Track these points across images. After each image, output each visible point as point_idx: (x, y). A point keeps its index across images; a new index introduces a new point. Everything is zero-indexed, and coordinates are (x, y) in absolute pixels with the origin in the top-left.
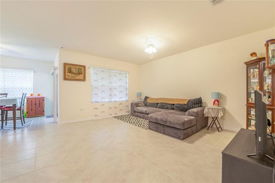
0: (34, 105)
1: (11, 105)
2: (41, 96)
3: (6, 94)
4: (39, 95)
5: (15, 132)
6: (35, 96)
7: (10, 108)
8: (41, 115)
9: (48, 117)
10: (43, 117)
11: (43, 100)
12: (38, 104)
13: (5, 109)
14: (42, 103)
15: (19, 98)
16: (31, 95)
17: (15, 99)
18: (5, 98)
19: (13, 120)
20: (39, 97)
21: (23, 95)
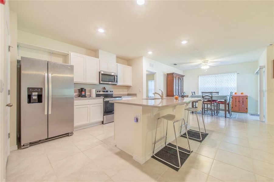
0: (237, 102)
1: (224, 101)
2: (244, 94)
3: (218, 92)
4: (242, 93)
5: (226, 119)
6: (239, 94)
7: (222, 102)
8: (245, 112)
9: (252, 115)
10: (246, 114)
11: (247, 98)
12: (241, 102)
13: (219, 102)
14: (245, 101)
15: (228, 96)
16: (235, 93)
17: (226, 96)
18: (217, 95)
19: (224, 111)
20: (242, 95)
21: (231, 93)
